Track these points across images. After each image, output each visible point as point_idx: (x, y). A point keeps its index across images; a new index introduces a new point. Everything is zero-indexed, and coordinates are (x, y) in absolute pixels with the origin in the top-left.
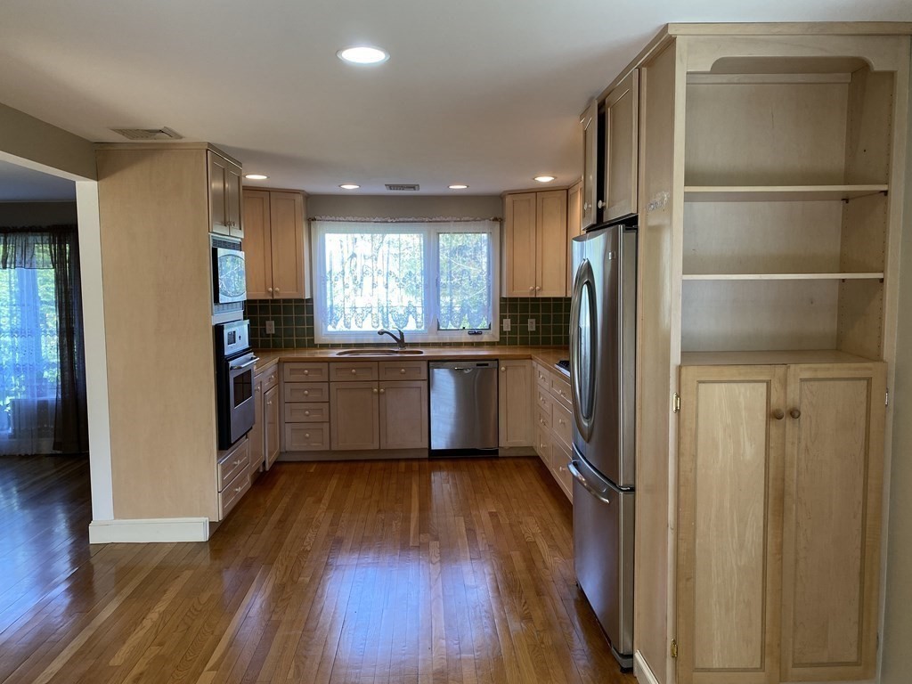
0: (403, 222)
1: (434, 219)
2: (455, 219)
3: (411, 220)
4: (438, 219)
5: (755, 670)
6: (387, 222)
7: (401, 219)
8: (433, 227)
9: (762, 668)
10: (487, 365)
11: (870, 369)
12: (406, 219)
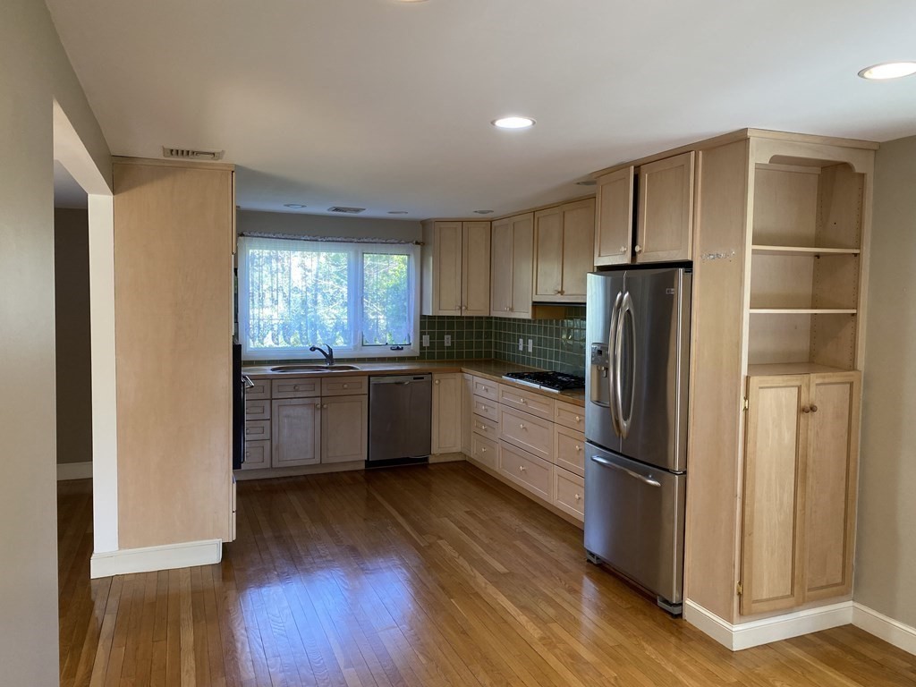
0: (333, 241)
1: (362, 240)
2: (381, 241)
3: (340, 239)
4: (366, 240)
5: (788, 597)
6: (316, 241)
7: (330, 239)
8: (361, 247)
9: (792, 593)
10: (422, 378)
11: (852, 376)
12: (335, 239)
